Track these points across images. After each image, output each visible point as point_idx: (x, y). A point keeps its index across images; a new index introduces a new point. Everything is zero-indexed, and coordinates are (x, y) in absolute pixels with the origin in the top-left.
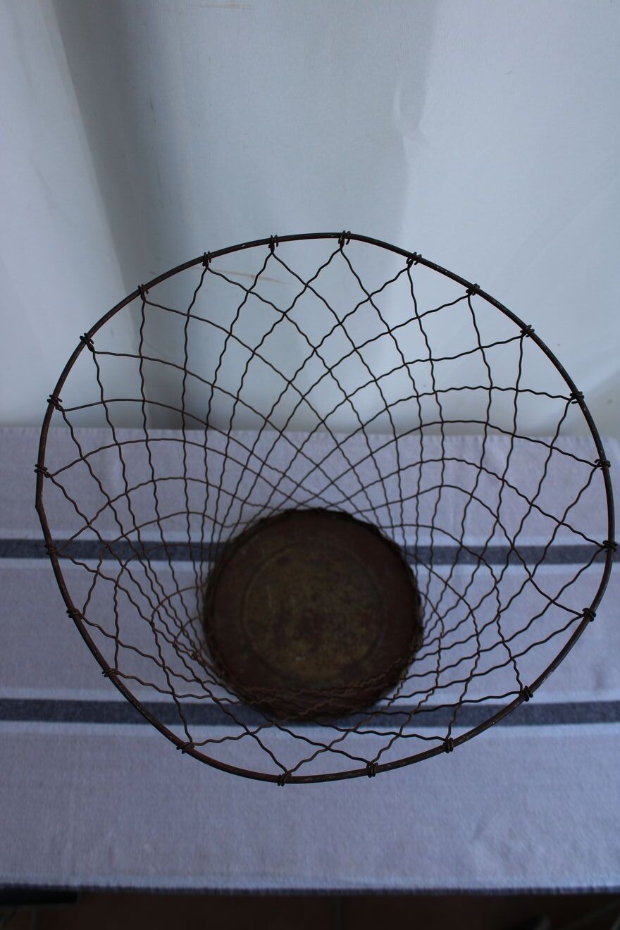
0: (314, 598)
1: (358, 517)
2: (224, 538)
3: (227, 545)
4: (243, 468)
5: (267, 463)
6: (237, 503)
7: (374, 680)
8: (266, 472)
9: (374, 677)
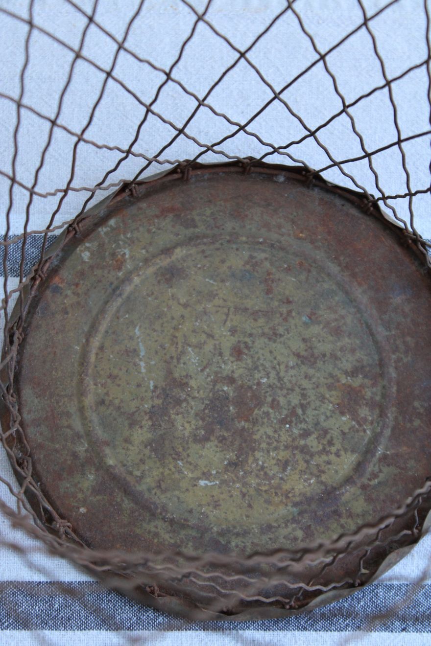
0: (238, 352)
1: (332, 176)
2: (38, 224)
3: (46, 241)
4: (72, 56)
5: (126, 45)
6: (63, 142)
7: (373, 531)
8: (126, 68)
9: (372, 525)
